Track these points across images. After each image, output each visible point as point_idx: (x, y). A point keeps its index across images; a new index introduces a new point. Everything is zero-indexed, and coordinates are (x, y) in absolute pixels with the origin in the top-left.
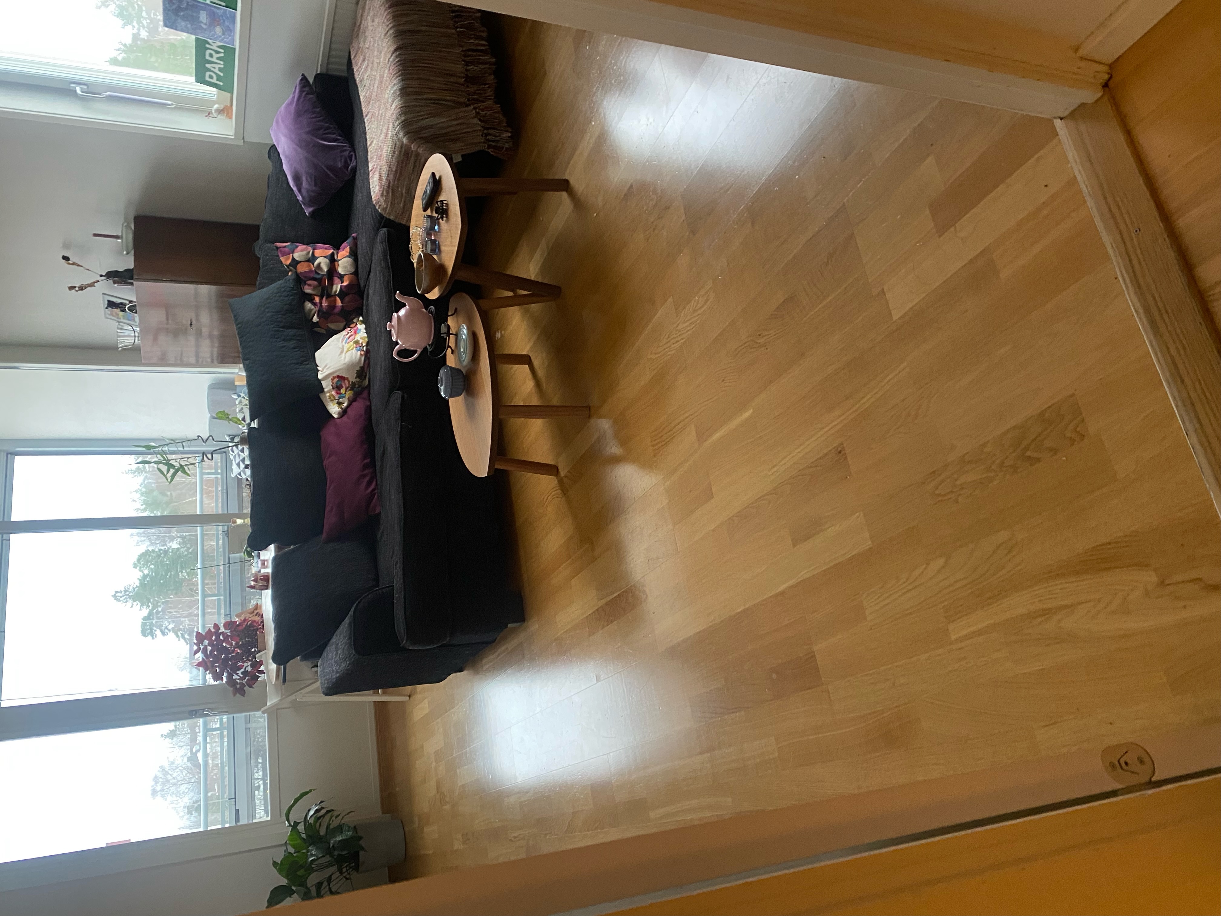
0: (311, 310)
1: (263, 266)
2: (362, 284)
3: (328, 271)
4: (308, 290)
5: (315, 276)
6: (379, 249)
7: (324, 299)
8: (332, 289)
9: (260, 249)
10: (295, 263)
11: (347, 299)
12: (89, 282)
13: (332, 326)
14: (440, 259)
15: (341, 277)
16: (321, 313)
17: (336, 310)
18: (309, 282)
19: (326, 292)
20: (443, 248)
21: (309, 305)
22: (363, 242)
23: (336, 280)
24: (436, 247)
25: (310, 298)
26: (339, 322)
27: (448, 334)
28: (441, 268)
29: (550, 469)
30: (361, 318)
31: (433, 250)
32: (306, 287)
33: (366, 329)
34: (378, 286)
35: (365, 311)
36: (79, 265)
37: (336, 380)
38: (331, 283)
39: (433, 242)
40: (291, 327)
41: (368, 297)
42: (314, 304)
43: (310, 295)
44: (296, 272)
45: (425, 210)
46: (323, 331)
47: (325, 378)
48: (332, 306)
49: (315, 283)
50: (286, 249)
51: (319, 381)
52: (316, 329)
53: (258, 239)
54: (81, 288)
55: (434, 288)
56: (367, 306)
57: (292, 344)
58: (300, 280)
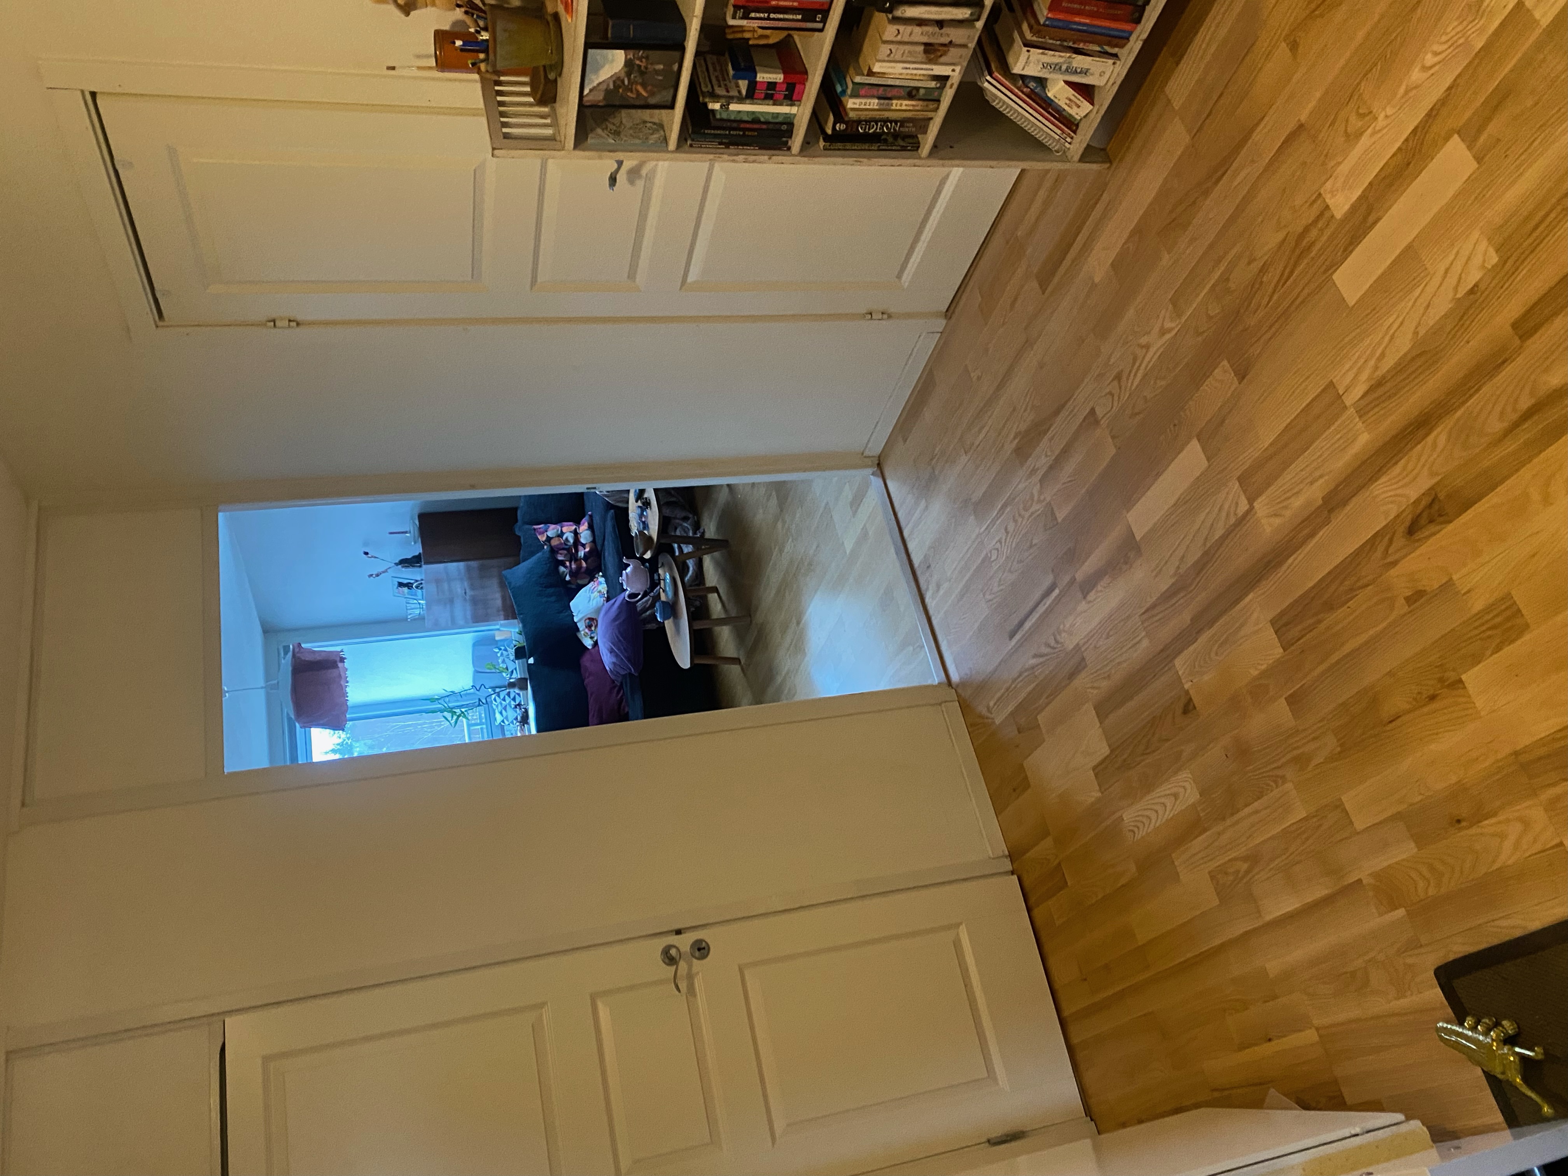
0: (564, 572)
1: (524, 543)
2: (599, 548)
3: (574, 543)
4: (560, 558)
5: (565, 547)
6: (609, 524)
7: (573, 563)
8: (577, 555)
9: (520, 530)
10: (549, 539)
11: (589, 561)
12: (383, 570)
13: (580, 582)
14: (648, 532)
15: (584, 546)
16: (572, 574)
17: (583, 570)
18: (560, 552)
19: (574, 557)
20: (650, 526)
21: (562, 569)
22: (597, 519)
23: (580, 548)
24: (645, 525)
25: (562, 563)
26: (584, 578)
27: (659, 580)
28: (650, 538)
29: (736, 661)
30: (601, 574)
31: (644, 528)
32: (559, 555)
33: (606, 581)
34: (611, 549)
35: (603, 568)
36: (375, 557)
37: (587, 621)
38: (577, 551)
39: (644, 523)
40: (551, 586)
41: (604, 558)
42: (566, 567)
43: (562, 561)
44: (550, 545)
45: (637, 501)
46: (573, 587)
47: (580, 620)
48: (579, 567)
49: (565, 552)
50: (541, 530)
51: (576, 623)
52: (569, 586)
53: (517, 521)
54: (377, 575)
55: (647, 551)
56: (605, 565)
57: (553, 599)
58: (554, 551)
